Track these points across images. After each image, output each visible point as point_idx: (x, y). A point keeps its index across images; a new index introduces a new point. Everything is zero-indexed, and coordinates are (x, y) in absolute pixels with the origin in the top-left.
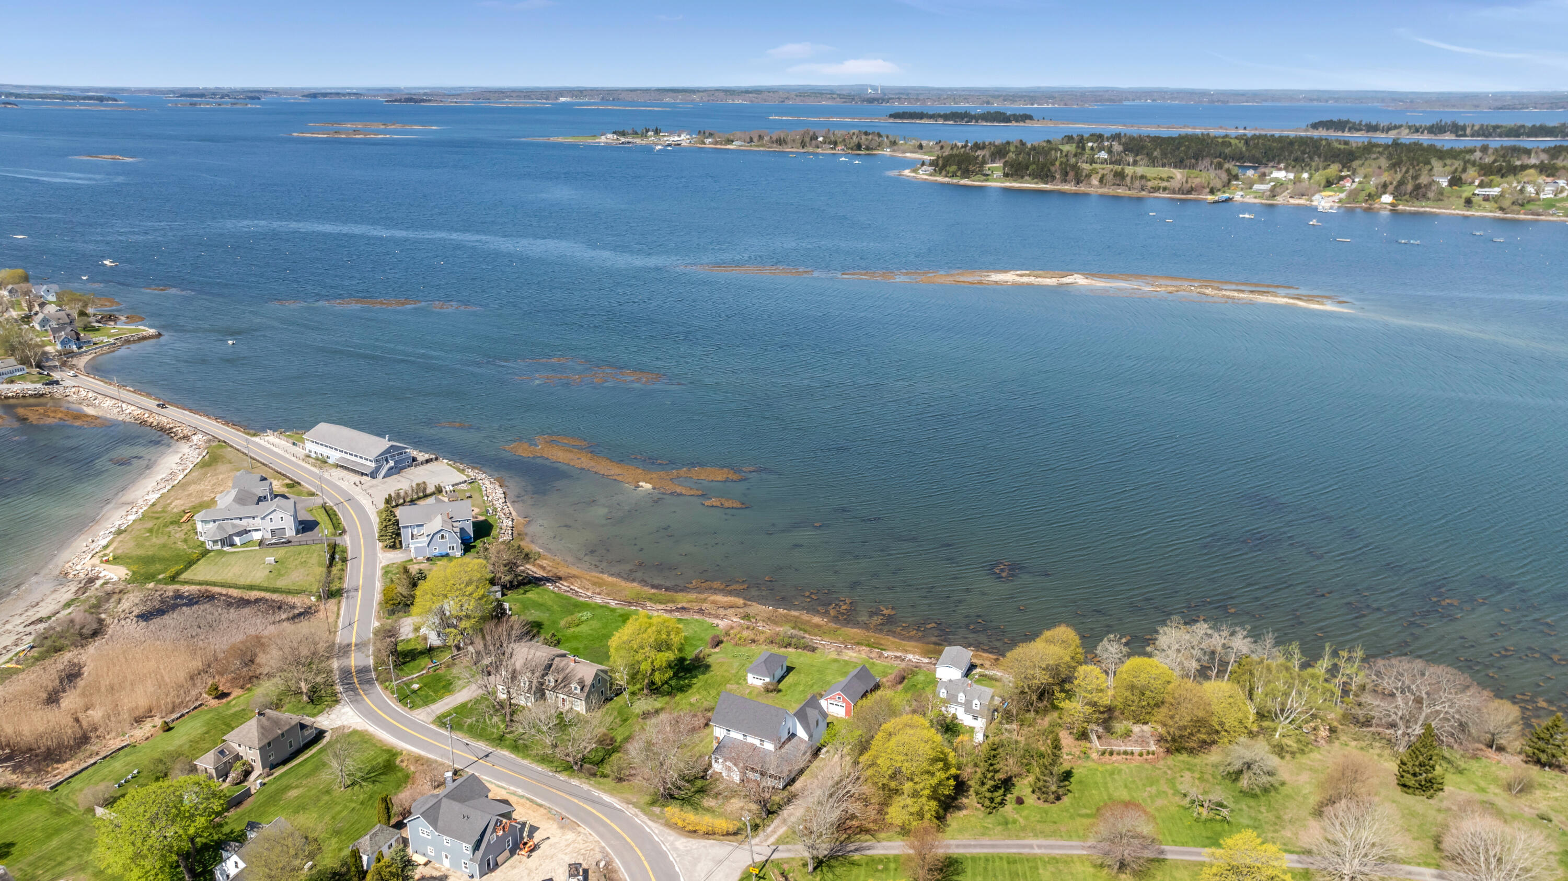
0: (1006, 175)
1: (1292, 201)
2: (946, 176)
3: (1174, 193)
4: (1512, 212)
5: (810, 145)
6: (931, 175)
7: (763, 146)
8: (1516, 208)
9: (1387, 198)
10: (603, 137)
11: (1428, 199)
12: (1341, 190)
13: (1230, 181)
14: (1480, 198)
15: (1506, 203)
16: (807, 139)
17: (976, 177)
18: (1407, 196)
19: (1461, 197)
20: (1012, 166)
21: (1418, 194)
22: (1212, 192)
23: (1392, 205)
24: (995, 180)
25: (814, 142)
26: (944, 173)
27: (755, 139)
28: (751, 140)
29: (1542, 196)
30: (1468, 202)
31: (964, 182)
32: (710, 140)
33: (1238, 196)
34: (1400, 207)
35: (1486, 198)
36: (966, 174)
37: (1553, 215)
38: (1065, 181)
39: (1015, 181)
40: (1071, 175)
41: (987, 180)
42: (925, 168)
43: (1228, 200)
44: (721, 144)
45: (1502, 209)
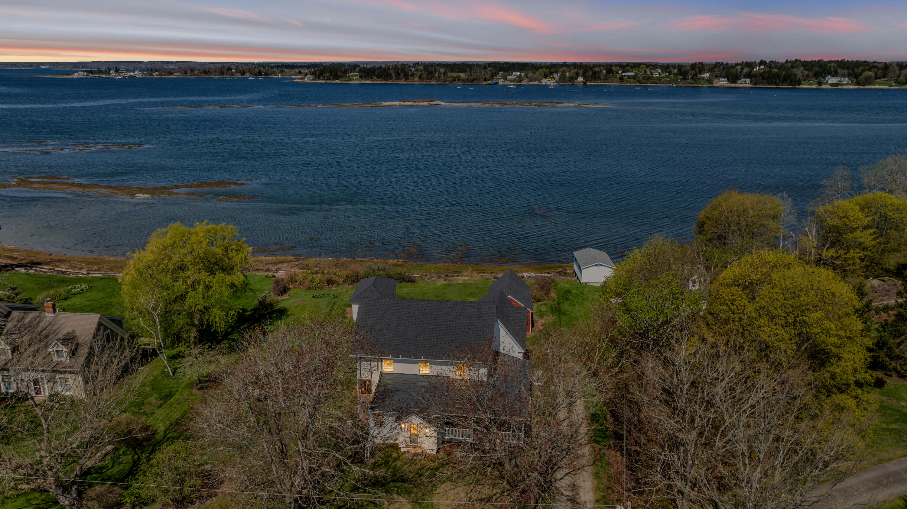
0: (361, 77)
1: (531, 83)
2: (324, 80)
3: (464, 81)
4: (644, 83)
5: (227, 74)
6: (313, 80)
7: (194, 75)
8: (645, 81)
9: (580, 79)
10: (76, 74)
11: (601, 79)
12: (553, 78)
13: (492, 76)
14: (626, 77)
15: (641, 78)
16: (225, 71)
17: (343, 79)
18: (590, 78)
19: (616, 77)
20: (365, 72)
21: (595, 77)
22: (485, 80)
23: (583, 82)
24: (355, 80)
25: (229, 72)
26: (322, 77)
27: (189, 72)
28: (186, 72)
29: (654, 76)
30: (621, 79)
31: (335, 82)
32: (157, 73)
33: (501, 82)
34: (588, 83)
35: (629, 77)
36: (336, 77)
37: (663, 83)
38: (399, 79)
39: (368, 80)
40: (402, 74)
41: (350, 80)
42: (308, 76)
43: (496, 83)
44: (165, 75)
45: (639, 82)
